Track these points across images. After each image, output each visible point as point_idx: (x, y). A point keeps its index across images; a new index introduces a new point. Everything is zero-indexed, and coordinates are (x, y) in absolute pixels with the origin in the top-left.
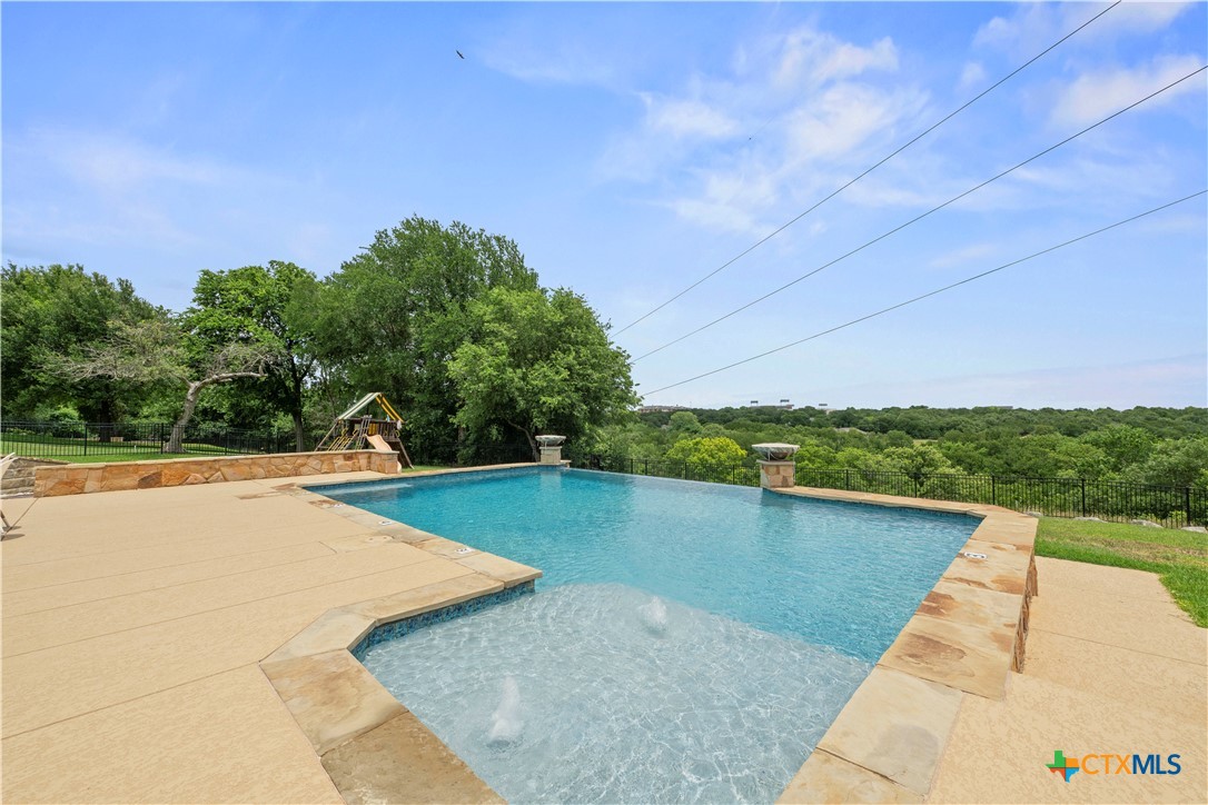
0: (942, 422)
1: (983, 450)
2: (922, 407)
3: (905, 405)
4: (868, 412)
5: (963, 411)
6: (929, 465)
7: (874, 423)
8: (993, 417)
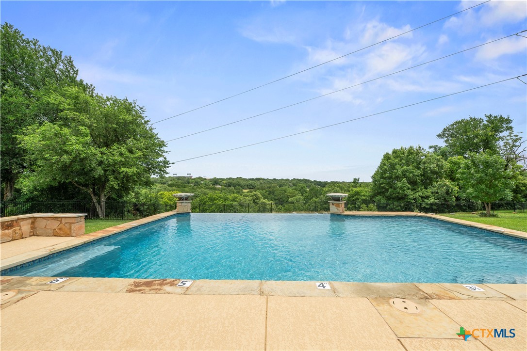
0: (248, 183)
1: (268, 193)
2: (241, 178)
3: (235, 177)
4: (223, 179)
5: (252, 179)
6: (258, 199)
7: (226, 184)
8: (261, 181)
